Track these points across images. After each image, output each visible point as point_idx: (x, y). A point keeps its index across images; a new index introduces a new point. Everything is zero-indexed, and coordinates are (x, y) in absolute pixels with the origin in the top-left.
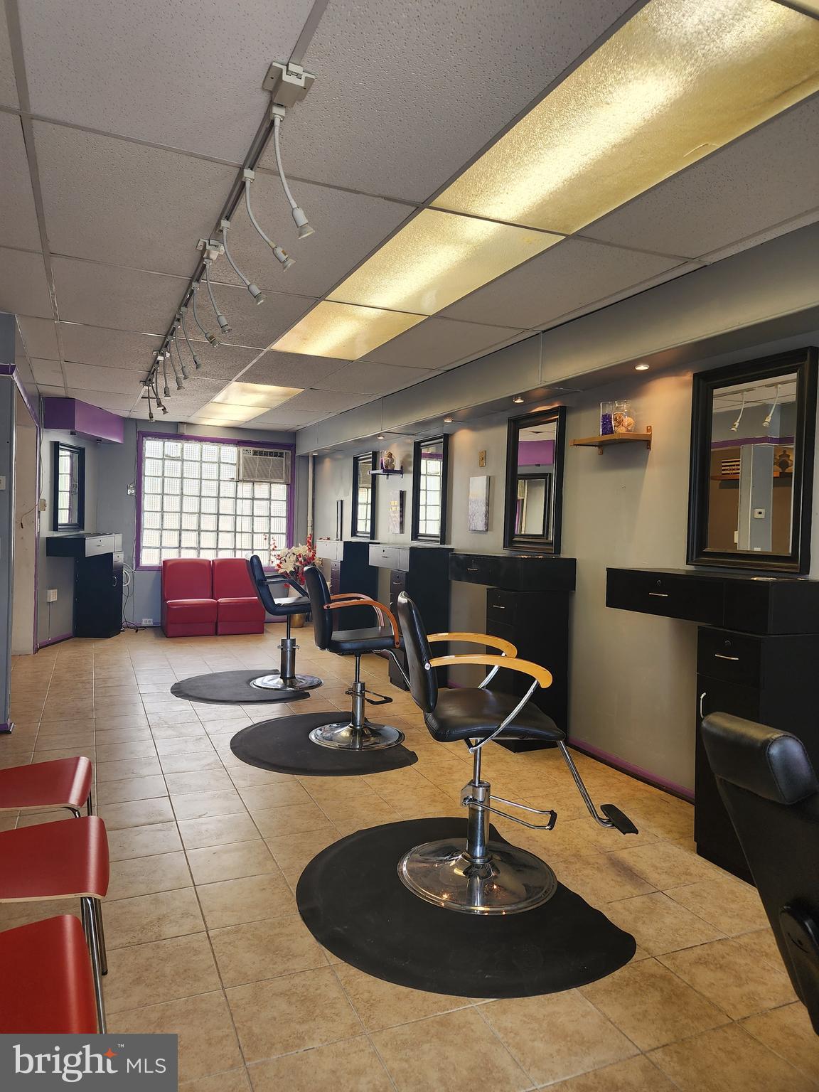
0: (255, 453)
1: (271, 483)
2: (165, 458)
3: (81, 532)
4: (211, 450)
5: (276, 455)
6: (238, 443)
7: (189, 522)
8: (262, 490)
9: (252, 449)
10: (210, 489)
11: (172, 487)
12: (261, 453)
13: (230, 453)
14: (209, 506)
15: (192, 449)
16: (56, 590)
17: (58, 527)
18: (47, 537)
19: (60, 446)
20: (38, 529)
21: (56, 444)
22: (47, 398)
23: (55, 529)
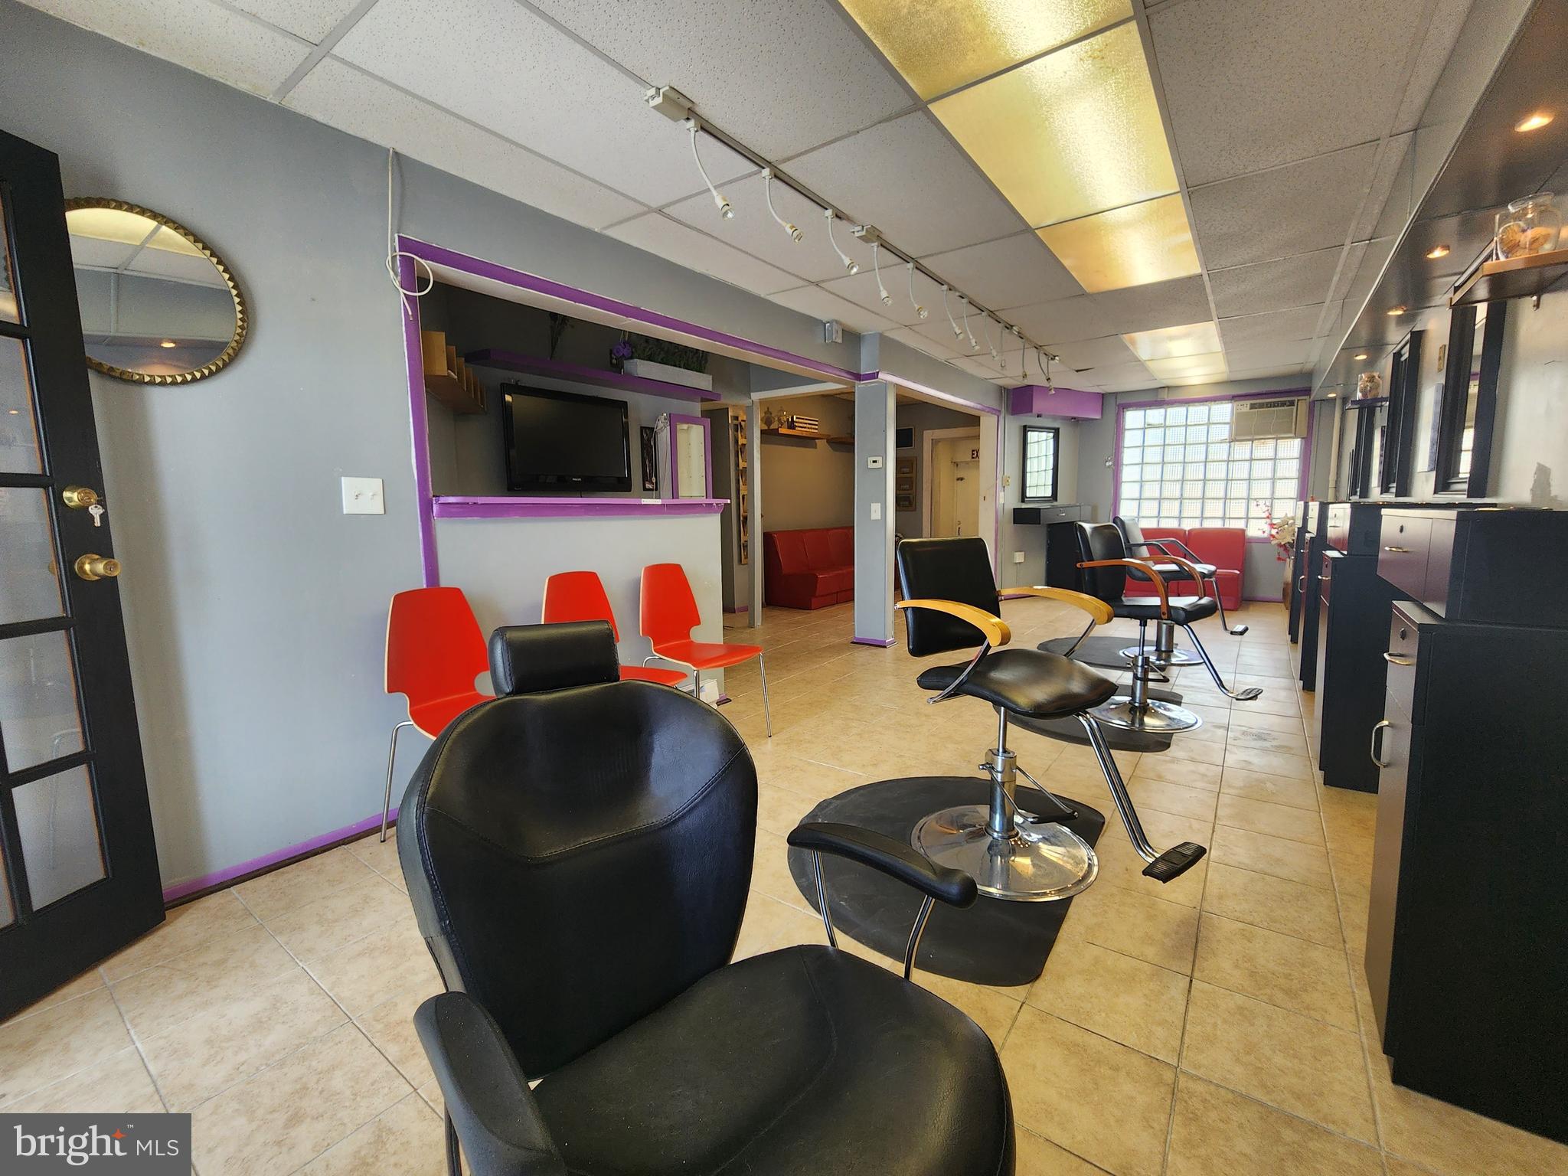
0: (1252, 407)
1: (1277, 439)
2: (1147, 426)
3: (1055, 503)
4: (1198, 412)
5: (1283, 404)
6: (1234, 398)
7: (1172, 490)
8: (1265, 448)
9: (1249, 403)
10: (1196, 453)
11: (1154, 455)
12: (1261, 406)
13: (1224, 411)
14: (1195, 472)
15: (1176, 414)
16: (1023, 553)
17: (1026, 499)
18: (1014, 509)
19: (1028, 429)
20: (1002, 501)
21: (1025, 427)
22: (1014, 389)
23: (1023, 501)
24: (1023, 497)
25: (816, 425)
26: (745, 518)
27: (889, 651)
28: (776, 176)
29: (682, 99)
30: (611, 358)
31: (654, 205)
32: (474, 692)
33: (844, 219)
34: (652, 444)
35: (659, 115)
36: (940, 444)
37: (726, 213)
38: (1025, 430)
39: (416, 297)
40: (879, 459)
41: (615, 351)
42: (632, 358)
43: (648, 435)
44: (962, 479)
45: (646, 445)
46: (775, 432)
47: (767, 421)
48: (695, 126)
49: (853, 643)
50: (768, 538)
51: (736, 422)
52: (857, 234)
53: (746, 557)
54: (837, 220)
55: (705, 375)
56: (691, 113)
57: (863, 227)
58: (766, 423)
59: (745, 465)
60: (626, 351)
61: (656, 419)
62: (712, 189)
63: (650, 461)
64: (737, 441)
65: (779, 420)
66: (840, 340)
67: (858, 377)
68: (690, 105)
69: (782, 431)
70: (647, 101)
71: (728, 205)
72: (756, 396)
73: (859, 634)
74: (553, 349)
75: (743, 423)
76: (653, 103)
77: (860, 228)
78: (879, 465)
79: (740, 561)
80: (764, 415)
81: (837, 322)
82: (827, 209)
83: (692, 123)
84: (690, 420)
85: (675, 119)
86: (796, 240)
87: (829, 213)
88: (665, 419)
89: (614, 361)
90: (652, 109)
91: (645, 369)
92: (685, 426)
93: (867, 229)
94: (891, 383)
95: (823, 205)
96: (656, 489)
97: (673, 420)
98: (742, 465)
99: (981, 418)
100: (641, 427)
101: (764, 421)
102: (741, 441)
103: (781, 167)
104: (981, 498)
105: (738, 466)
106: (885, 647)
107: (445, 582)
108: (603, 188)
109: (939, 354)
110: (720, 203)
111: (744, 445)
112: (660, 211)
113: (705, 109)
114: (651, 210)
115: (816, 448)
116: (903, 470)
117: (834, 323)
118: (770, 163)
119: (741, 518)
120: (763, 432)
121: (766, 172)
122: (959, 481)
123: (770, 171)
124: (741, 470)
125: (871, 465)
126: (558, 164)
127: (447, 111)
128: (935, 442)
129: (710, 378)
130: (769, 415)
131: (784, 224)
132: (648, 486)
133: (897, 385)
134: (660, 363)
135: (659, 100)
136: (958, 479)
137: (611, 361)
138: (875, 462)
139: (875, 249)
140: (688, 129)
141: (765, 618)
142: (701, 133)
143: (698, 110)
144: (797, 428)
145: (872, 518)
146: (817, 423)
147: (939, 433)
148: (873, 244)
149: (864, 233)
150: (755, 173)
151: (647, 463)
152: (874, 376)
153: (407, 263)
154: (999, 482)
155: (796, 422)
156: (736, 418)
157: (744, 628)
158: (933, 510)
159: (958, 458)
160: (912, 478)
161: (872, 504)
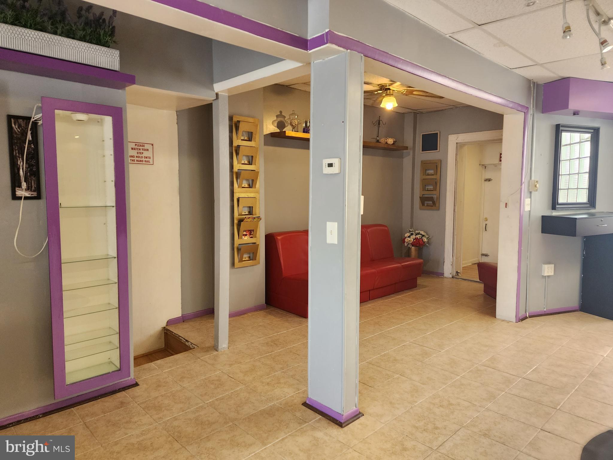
3: (592, 212)
16: (553, 266)
17: (557, 206)
18: (542, 216)
19: (561, 128)
20: (527, 208)
21: (558, 127)
22: (546, 84)
23: (554, 208)
24: (554, 204)
34: (31, 139)
36: (466, 148)
38: (558, 130)
40: (336, 162)
43: (22, 126)
44: (489, 180)
45: (19, 139)
47: (279, 125)
49: (305, 404)
55: (105, 48)
63: (27, 160)
65: (291, 124)
72: (220, 87)
75: (238, 123)
78: (335, 170)
79: (233, 264)
96: (39, 198)
98: (237, 167)
99: (505, 116)
100: (8, 115)
101: (276, 124)
104: (502, 205)
111: (239, 146)
116: (428, 172)
119: (236, 222)
122: (487, 183)
124: (236, 173)
125: (327, 170)
128: (459, 146)
129: (117, 53)
130: (282, 119)
132: (21, 193)
136: (486, 180)
138: (330, 165)
147: (463, 138)
151: (20, 163)
152: (323, 39)
154: (525, 187)
158: (456, 210)
159: (487, 162)
160: (436, 179)
161: (328, 223)
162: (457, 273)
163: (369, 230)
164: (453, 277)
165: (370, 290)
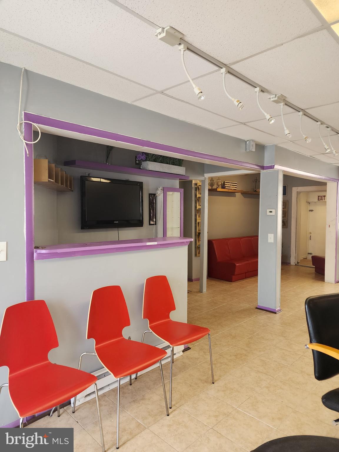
25: (236, 185)
26: (199, 234)
27: (277, 316)
28: (229, 72)
29: (177, 33)
30: (136, 160)
31: (159, 89)
32: (48, 361)
33: (265, 92)
34: (154, 202)
35: (163, 43)
36: (301, 193)
37: (200, 97)
39: (32, 144)
40: (273, 211)
41: (138, 157)
42: (146, 160)
43: (153, 197)
44: (312, 211)
45: (151, 202)
46: (215, 190)
47: (211, 184)
48: (184, 48)
49: (257, 308)
50: (210, 242)
51: (196, 186)
52: (272, 100)
53: (199, 253)
54: (262, 93)
55: (182, 167)
56: (182, 41)
57: (276, 95)
58: (210, 186)
59: (200, 207)
60: (143, 157)
61: (157, 189)
62: (191, 81)
63: (153, 210)
64: (196, 196)
65: (217, 184)
66: (254, 150)
67: (263, 168)
68: (181, 36)
69: (218, 190)
70: (157, 35)
71: (201, 92)
72: (207, 175)
73: (261, 304)
74: (108, 157)
75: (199, 187)
76: (160, 37)
77: (274, 96)
78: (273, 214)
79: (196, 255)
80: (210, 182)
81: (253, 141)
82: (256, 87)
83: (182, 46)
84: (173, 190)
85: (172, 45)
86: (240, 109)
87: (257, 89)
88: (161, 190)
89: (137, 162)
90: (159, 40)
91: (152, 166)
92: (171, 193)
93: (278, 97)
94: (281, 170)
95: (253, 85)
96: (156, 224)
97: (165, 190)
98: (198, 207)
99: (327, 183)
100: (149, 194)
101: (210, 185)
102: (198, 196)
103: (232, 67)
104: (328, 226)
105: (196, 208)
106: (276, 313)
107: (37, 297)
108: (132, 83)
109: (307, 153)
110: (197, 91)
111: (199, 197)
112: (162, 92)
113: (189, 38)
114: (157, 92)
115: (235, 197)
117: (251, 141)
118: (226, 65)
119: (197, 234)
120: (209, 190)
121: (223, 70)
122: (310, 212)
123: (226, 69)
124: (198, 210)
125: (269, 214)
126: (108, 71)
127: (49, 48)
128: (298, 193)
129: (184, 169)
130: (212, 182)
131: (233, 99)
132: (152, 223)
133: (284, 171)
134: (160, 162)
135: (163, 35)
136: (310, 211)
137: (136, 162)
138: (271, 212)
139: (282, 107)
140: (180, 50)
141: (208, 287)
142: (187, 51)
143: (186, 39)
144: (226, 188)
145: (269, 242)
146: (236, 184)
147: (300, 189)
148: (280, 104)
149: (276, 99)
150: (217, 71)
151: (152, 211)
152: (272, 167)
153: (28, 126)
155: (226, 185)
156: (196, 184)
157: (197, 292)
158: (297, 228)
159: (310, 200)
160: (285, 211)
161: (269, 234)
162: (298, 262)
163: (242, 240)
164: (296, 265)
165: (246, 273)
